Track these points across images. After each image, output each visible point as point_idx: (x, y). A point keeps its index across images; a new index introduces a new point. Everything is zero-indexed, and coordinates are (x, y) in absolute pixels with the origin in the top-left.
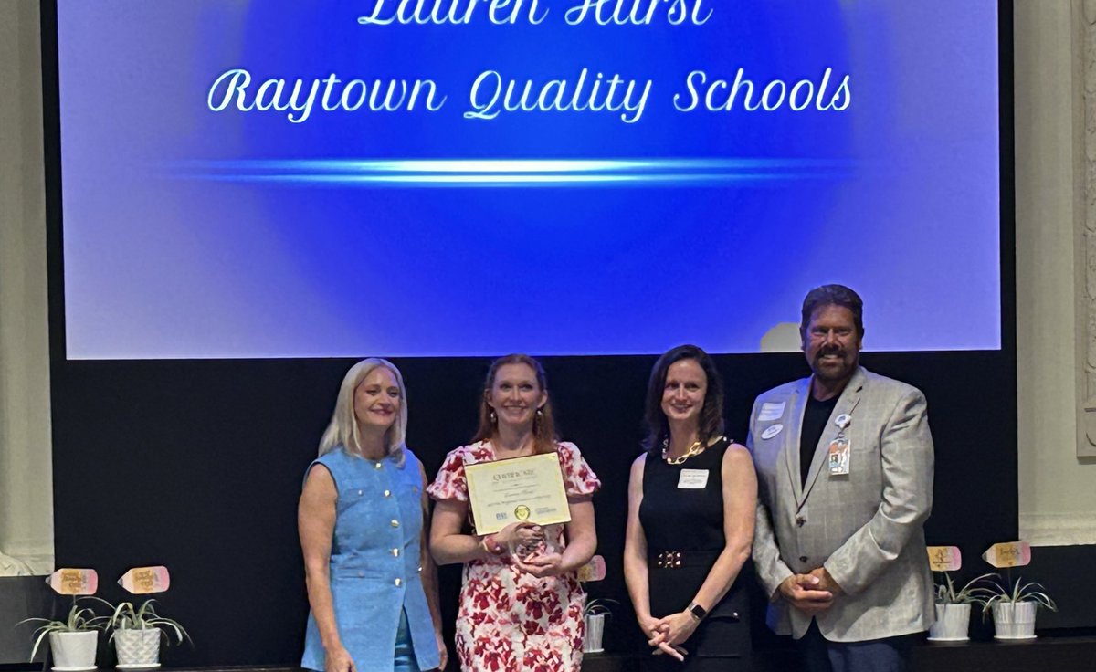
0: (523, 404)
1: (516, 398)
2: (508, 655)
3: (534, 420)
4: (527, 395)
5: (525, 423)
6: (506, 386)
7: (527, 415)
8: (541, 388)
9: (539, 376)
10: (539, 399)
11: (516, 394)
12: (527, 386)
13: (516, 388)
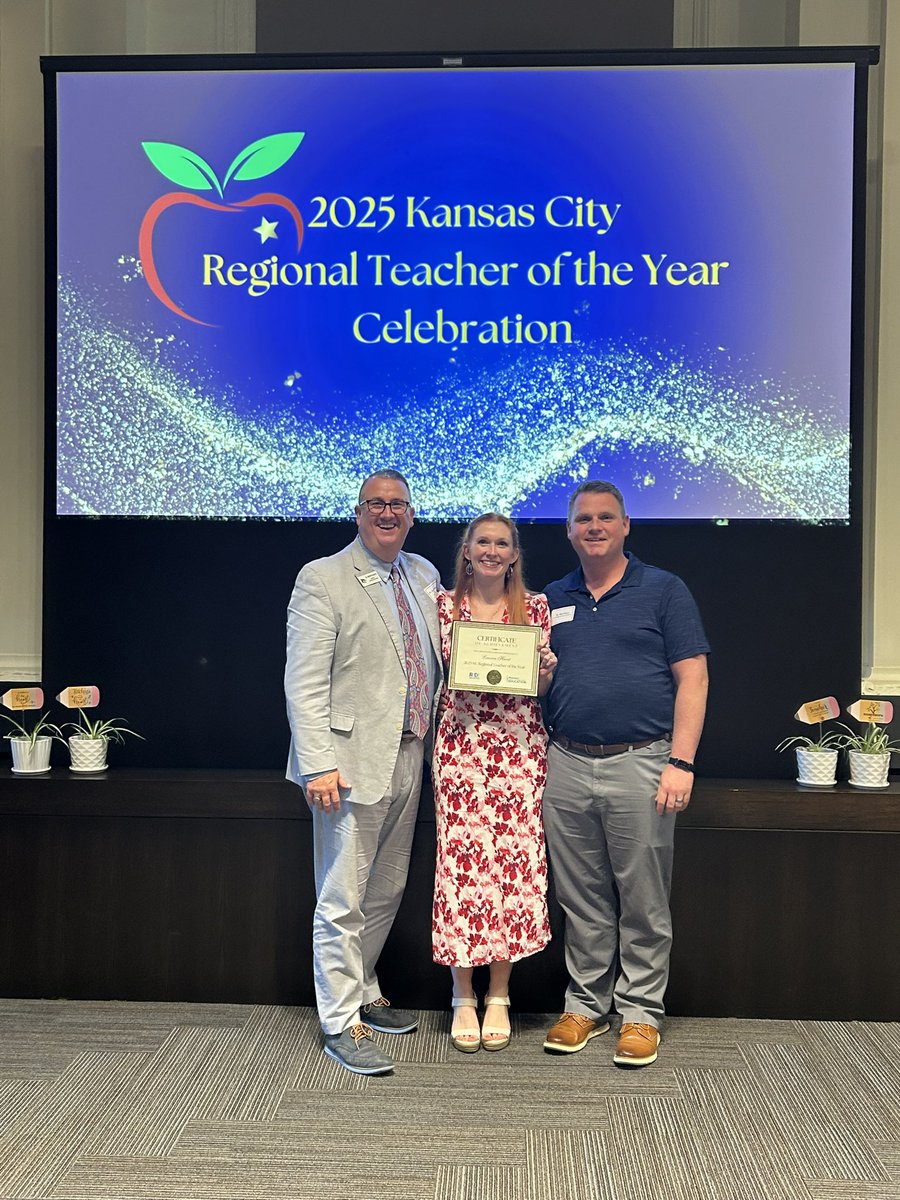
0: (498, 560)
1: (493, 553)
2: (469, 794)
3: (506, 574)
4: (503, 551)
5: (499, 577)
6: (483, 541)
7: (501, 570)
8: (514, 545)
9: (513, 534)
10: (513, 555)
11: (493, 549)
12: (502, 543)
13: (493, 544)
